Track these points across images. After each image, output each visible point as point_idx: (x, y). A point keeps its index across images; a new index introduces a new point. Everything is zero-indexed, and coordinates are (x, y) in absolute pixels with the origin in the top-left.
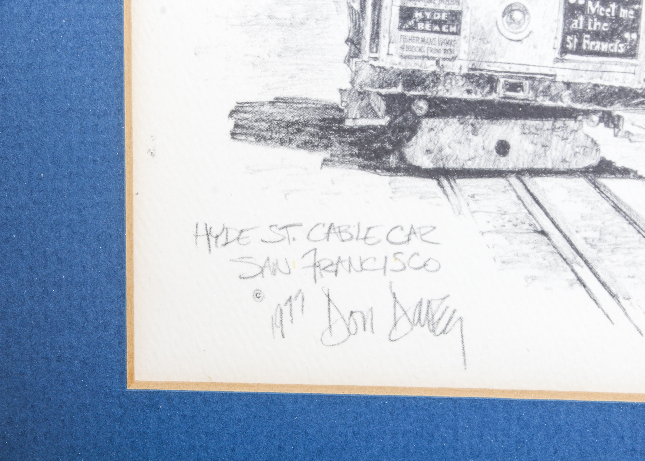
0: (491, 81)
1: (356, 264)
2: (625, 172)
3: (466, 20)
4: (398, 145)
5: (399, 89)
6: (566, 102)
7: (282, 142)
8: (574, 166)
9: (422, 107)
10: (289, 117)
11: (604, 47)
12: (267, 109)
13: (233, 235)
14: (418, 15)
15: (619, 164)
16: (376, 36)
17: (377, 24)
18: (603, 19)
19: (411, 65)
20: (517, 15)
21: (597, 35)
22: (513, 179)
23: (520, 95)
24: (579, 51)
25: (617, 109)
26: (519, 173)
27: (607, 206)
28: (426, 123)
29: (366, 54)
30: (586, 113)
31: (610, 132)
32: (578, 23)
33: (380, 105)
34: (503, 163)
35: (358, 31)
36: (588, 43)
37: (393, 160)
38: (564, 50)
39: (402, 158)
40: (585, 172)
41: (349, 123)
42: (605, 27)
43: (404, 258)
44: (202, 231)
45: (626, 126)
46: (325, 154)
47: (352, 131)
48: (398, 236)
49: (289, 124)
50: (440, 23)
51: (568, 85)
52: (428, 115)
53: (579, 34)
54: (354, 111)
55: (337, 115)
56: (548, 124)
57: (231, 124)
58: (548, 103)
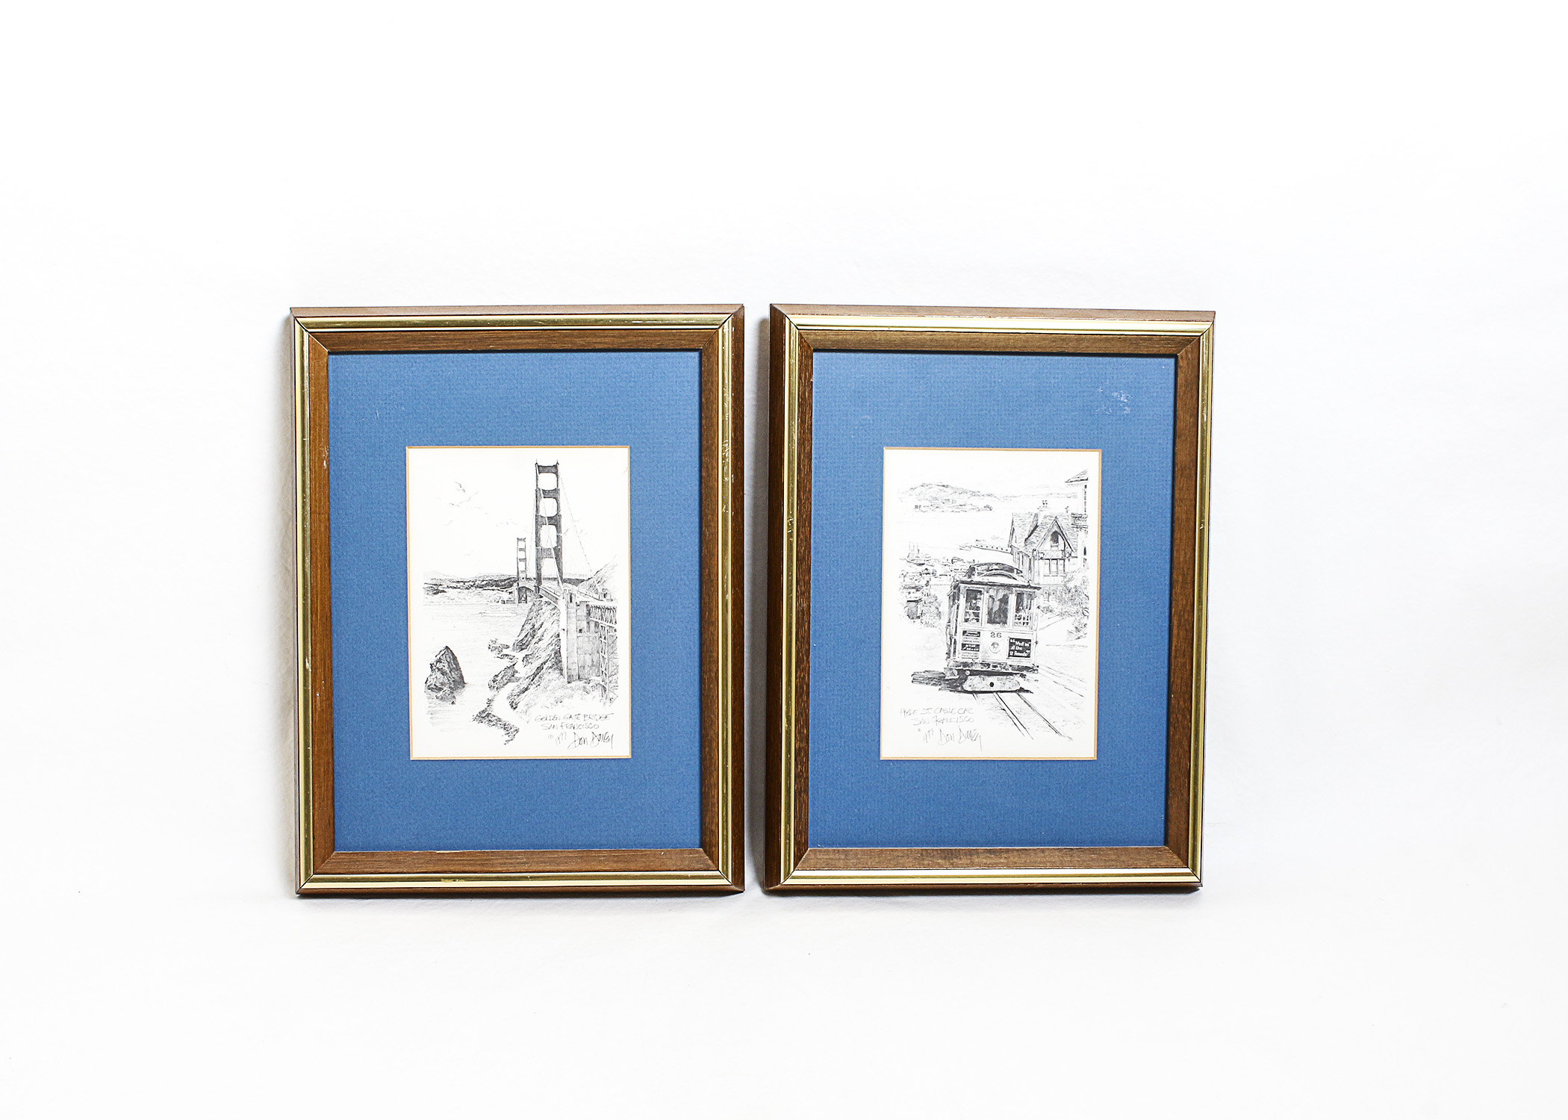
0: (989, 665)
1: (949, 720)
2: (1027, 691)
3: (980, 647)
4: (961, 684)
5: (962, 667)
6: (1010, 671)
7: (927, 684)
8: (1013, 690)
9: (968, 673)
10: (929, 677)
11: (1021, 654)
12: (923, 674)
13: (912, 712)
14: (967, 646)
15: (1026, 689)
16: (955, 652)
17: (955, 648)
18: (1020, 647)
19: (965, 660)
20: (996, 646)
21: (1018, 651)
22: (995, 693)
23: (997, 669)
24: (1014, 656)
25: (1025, 673)
26: (997, 692)
27: (1023, 701)
28: (969, 677)
29: (952, 657)
30: (1016, 674)
31: (1023, 679)
32: (1013, 648)
33: (956, 672)
34: (992, 689)
35: (950, 651)
36: (1016, 654)
37: (960, 689)
38: (1009, 656)
39: (962, 688)
40: (1015, 691)
41: (946, 678)
42: (1021, 649)
43: (963, 718)
44: (903, 711)
45: (1027, 677)
46: (940, 687)
47: (947, 680)
48: (961, 711)
49: (929, 678)
50: (973, 648)
51: (1011, 666)
52: (970, 675)
53: (1014, 651)
54: (948, 674)
55: (942, 675)
56: (1005, 677)
57: (912, 678)
58: (1005, 671)
